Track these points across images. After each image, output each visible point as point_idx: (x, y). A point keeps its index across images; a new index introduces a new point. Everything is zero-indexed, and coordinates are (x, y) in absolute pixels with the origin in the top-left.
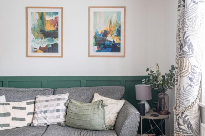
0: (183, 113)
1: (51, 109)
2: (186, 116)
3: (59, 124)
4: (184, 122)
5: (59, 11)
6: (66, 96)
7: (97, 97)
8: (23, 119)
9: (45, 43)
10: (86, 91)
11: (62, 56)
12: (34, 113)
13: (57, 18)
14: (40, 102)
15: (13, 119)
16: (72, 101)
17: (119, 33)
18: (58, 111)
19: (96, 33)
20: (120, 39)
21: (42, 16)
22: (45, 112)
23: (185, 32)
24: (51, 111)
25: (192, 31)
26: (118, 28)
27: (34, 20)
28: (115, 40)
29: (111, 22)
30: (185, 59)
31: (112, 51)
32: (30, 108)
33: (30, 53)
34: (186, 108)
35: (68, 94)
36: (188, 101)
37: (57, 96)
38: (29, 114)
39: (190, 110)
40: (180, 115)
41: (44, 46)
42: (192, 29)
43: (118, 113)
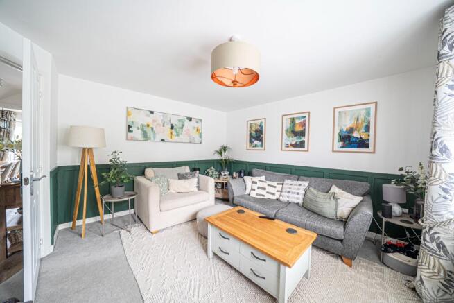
0: (431, 228)
1: (293, 191)
2: (435, 233)
3: (298, 204)
4: (432, 240)
5: (307, 115)
6: (306, 183)
7: (335, 189)
8: (274, 194)
9: (295, 140)
10: (326, 182)
11: (308, 151)
12: (281, 192)
13: (304, 121)
14: (287, 184)
15: (268, 192)
16: (311, 188)
17: (367, 129)
18: (298, 194)
19: (341, 131)
20: (369, 135)
21: (293, 121)
22: (289, 192)
23: (435, 133)
24: (293, 193)
25: (448, 130)
26: (366, 124)
27: (287, 124)
28: (363, 137)
29: (358, 119)
30: (434, 164)
31: (358, 147)
32: (279, 187)
33: (284, 148)
34: (437, 223)
35: (308, 182)
36: (439, 215)
37: (299, 182)
38: (278, 191)
39: (445, 227)
40: (427, 229)
41: (294, 143)
42: (446, 128)
43: (354, 209)
